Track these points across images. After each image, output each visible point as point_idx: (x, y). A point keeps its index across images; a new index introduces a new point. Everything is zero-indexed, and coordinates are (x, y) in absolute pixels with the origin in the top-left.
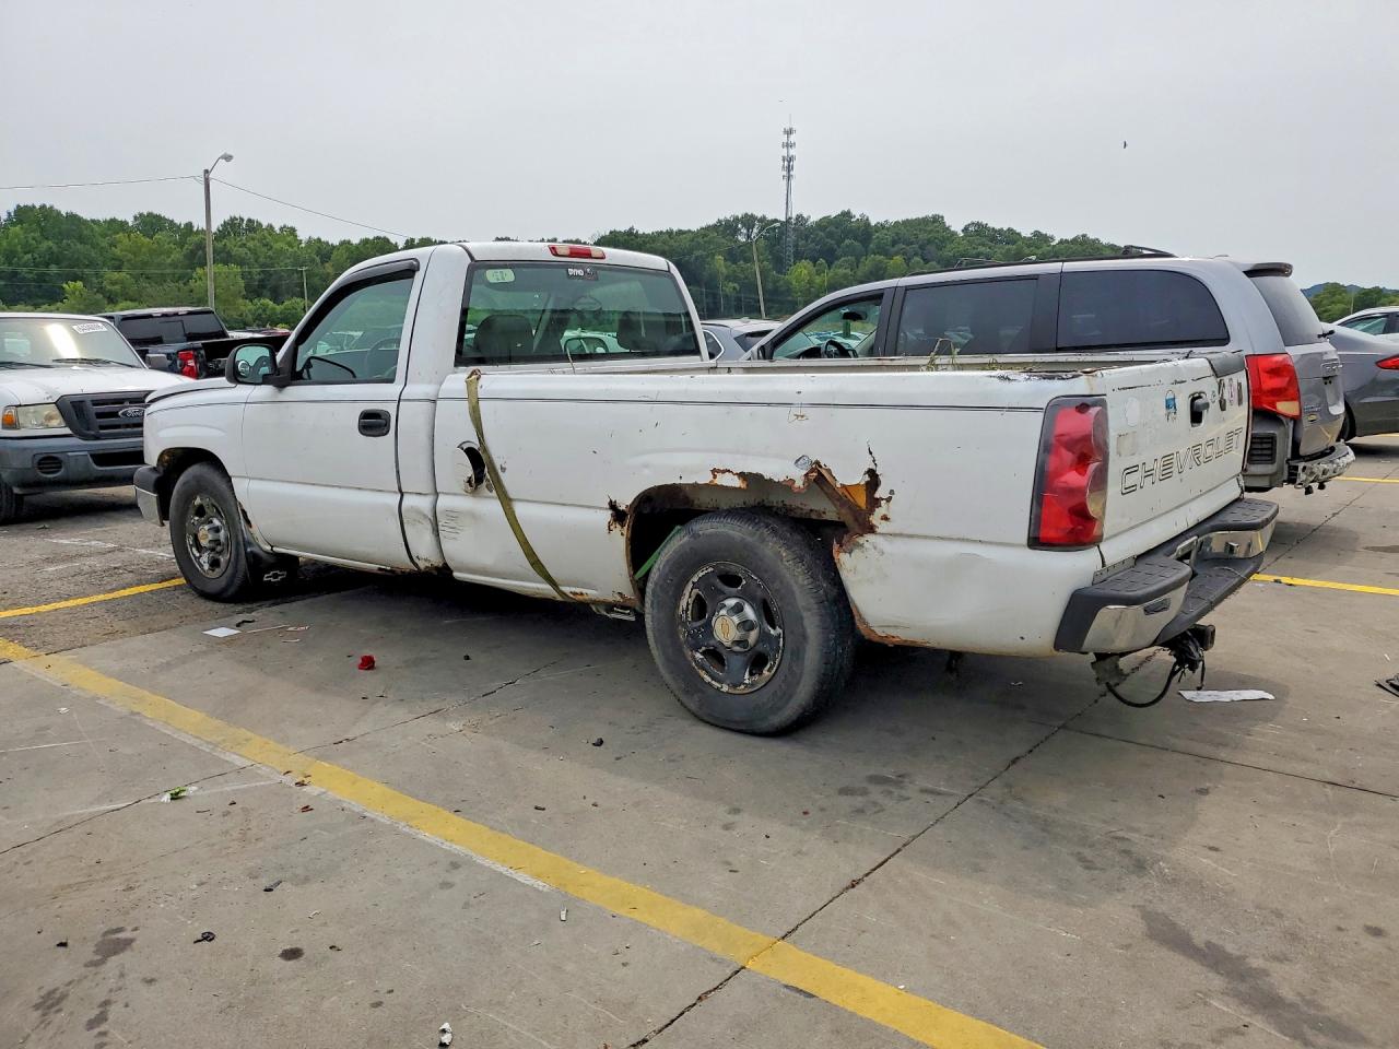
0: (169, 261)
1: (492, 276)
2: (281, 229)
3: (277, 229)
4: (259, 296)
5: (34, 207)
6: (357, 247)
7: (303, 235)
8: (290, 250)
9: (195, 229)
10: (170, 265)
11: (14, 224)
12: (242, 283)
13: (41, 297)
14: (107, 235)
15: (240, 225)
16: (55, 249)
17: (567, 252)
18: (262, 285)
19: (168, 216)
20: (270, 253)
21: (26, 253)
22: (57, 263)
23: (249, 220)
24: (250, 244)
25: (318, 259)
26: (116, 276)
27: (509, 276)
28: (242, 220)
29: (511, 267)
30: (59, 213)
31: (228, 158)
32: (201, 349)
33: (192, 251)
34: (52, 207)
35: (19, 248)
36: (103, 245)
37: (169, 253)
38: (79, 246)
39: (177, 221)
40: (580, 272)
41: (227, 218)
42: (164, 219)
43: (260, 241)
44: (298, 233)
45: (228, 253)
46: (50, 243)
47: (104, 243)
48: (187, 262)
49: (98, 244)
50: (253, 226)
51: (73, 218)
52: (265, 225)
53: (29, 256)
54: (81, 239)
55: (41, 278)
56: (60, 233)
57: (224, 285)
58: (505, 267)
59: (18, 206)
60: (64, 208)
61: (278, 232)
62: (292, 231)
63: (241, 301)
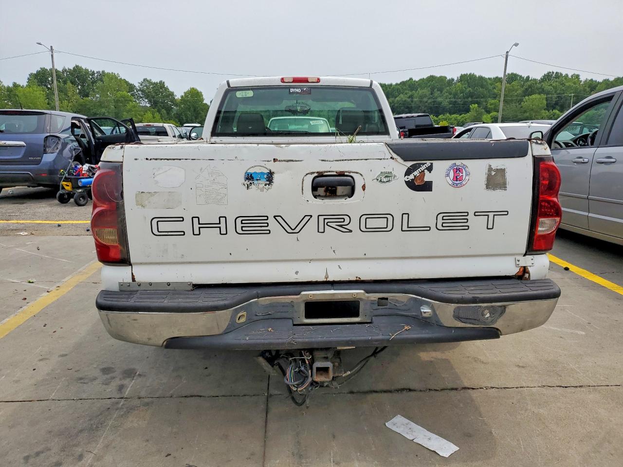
0: (516, 94)
1: (239, 94)
2: (572, 76)
3: (570, 76)
4: (554, 108)
5: (467, 74)
6: (612, 82)
7: (583, 78)
8: (574, 86)
9: (530, 79)
10: (516, 95)
11: (459, 82)
12: (545, 102)
13: (463, 111)
14: (493, 84)
15: (552, 75)
16: (472, 91)
17: (291, 80)
18: (556, 104)
19: (520, 74)
20: (563, 88)
21: (461, 93)
22: (472, 97)
23: (557, 73)
24: (554, 84)
25: (588, 90)
26: (493, 101)
27: (250, 94)
28: (553, 73)
29: (252, 89)
30: (475, 76)
31: (516, 45)
32: (407, 131)
33: (526, 89)
34: (473, 74)
35: (459, 92)
36: (490, 88)
37: (517, 90)
38: (481, 89)
39: (523, 76)
40: (298, 90)
41: (546, 73)
42: (518, 75)
43: (560, 83)
44: (581, 77)
45: (543, 89)
46: (470, 89)
47: (491, 87)
48: (523, 94)
49: (488, 88)
50: (558, 75)
51: (481, 78)
52: (564, 74)
53: (462, 94)
54: (482, 87)
55: (465, 103)
56: (475, 84)
57: (537, 104)
58: (249, 89)
59: (462, 74)
60: (477, 74)
61: (570, 77)
62: (578, 76)
63: (543, 111)
